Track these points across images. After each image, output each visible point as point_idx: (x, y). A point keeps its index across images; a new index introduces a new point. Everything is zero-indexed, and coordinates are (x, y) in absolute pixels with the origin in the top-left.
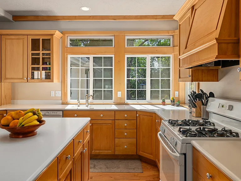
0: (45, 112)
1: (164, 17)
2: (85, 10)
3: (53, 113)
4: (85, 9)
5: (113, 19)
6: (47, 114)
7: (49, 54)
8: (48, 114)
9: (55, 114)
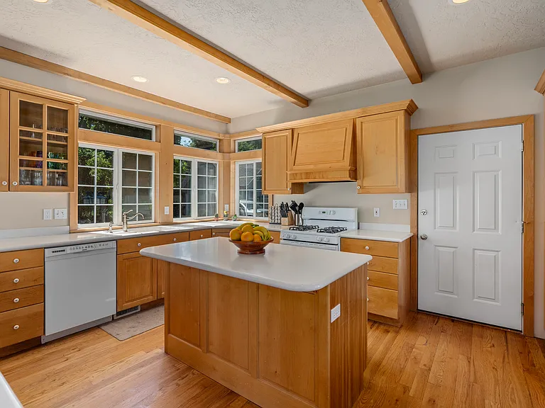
0: (84, 246)
1: (217, 116)
2: (139, 81)
3: (100, 245)
4: (137, 79)
5: (163, 103)
6: (88, 249)
7: (66, 139)
8: (90, 249)
9: (104, 247)
